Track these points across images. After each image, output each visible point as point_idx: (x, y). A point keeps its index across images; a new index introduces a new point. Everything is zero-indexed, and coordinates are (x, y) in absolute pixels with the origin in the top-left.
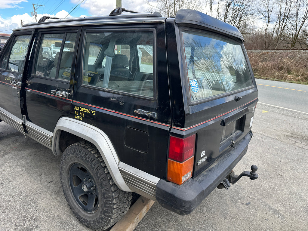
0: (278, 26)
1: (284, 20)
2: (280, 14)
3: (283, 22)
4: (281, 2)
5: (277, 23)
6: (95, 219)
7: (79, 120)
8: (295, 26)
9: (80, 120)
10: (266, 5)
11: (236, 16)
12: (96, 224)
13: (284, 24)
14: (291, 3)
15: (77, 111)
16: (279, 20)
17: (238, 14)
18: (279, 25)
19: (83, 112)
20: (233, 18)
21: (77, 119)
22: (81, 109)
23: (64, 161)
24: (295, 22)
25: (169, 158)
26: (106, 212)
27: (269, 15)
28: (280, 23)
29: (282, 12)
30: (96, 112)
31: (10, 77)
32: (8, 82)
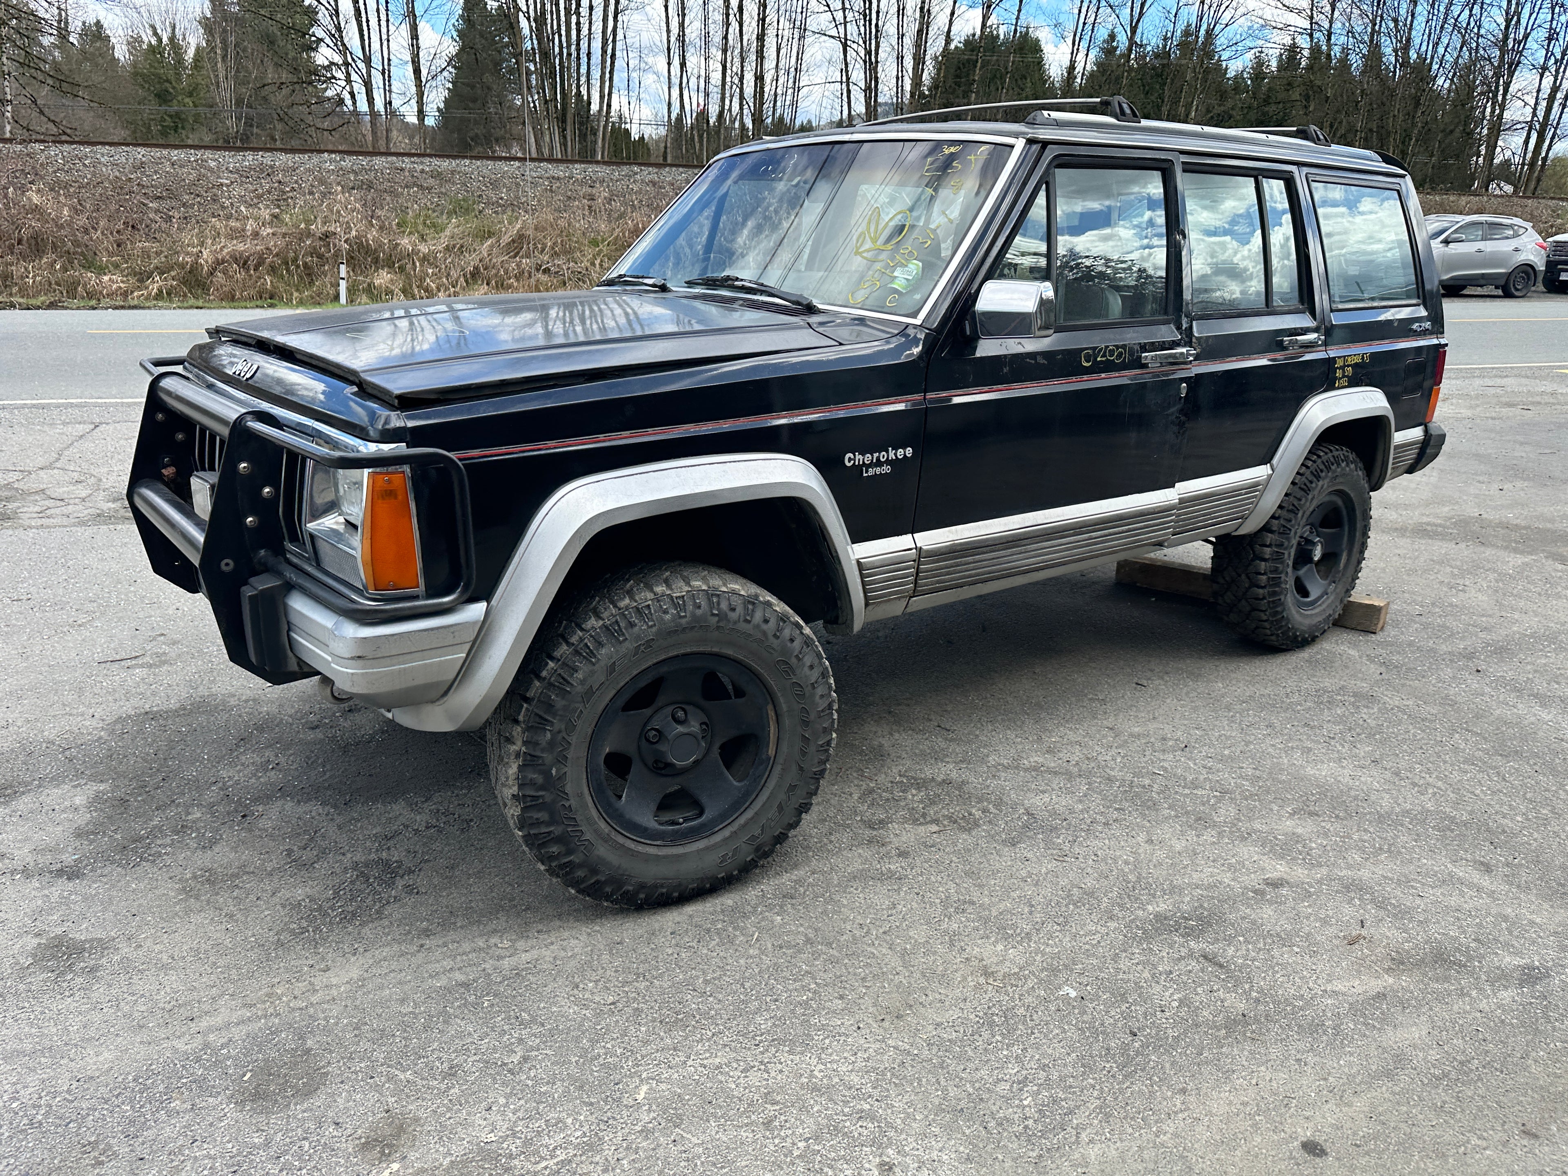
7: (1344, 388)
15: (1340, 368)
19: (1351, 365)
21: (1338, 388)
22: (1347, 361)
30: (1373, 355)
31: (1117, 347)
32: (1109, 367)
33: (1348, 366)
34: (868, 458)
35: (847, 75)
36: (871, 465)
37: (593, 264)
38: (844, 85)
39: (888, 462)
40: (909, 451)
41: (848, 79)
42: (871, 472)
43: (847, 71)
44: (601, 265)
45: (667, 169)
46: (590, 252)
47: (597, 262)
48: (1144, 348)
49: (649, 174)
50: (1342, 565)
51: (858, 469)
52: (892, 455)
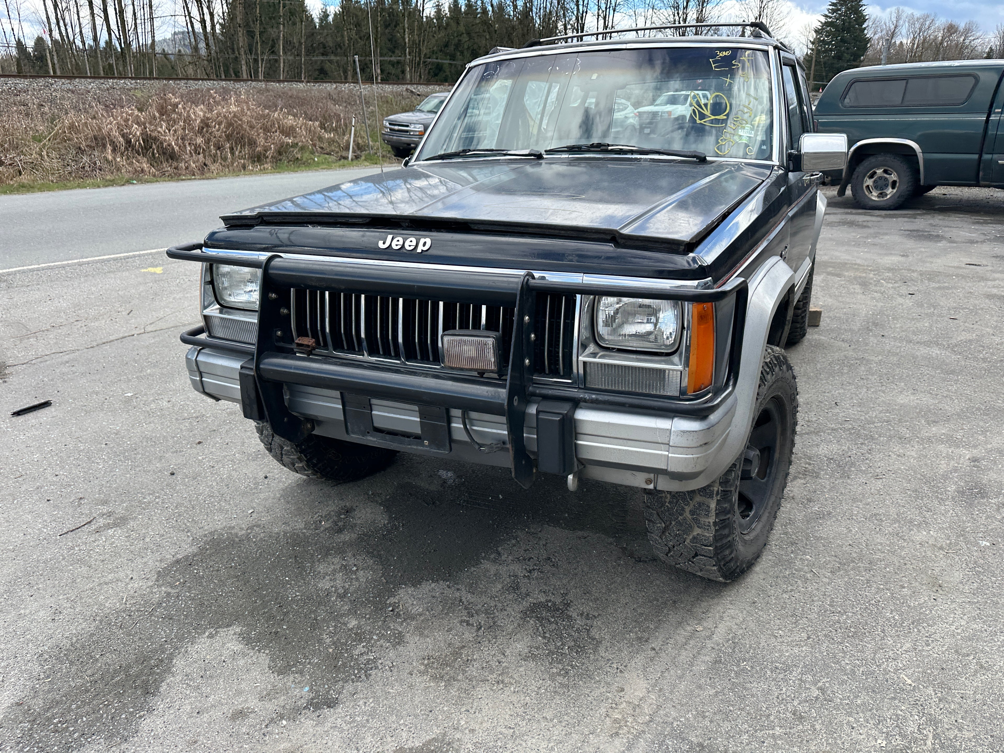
35: (188, 11)
37: (41, 155)
38: (187, 17)
41: (189, 13)
43: (188, 8)
44: (48, 156)
45: (77, 80)
46: (36, 147)
47: (44, 153)
49: (63, 84)
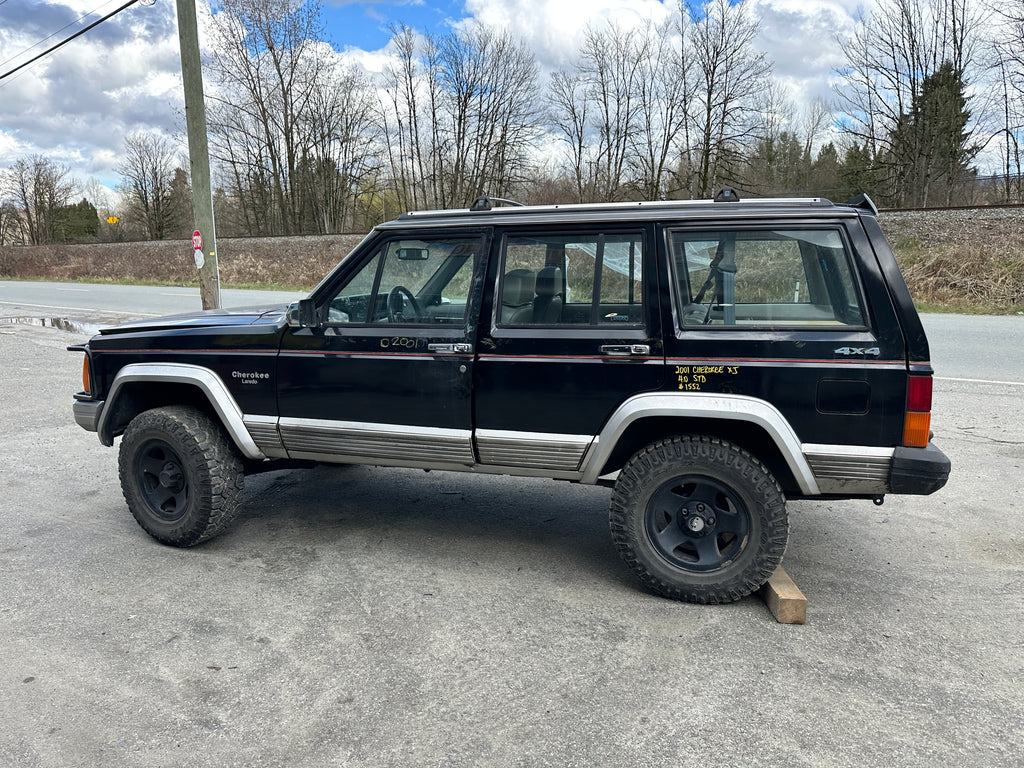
0: (605, 158)
1: (618, 141)
2: (607, 125)
3: (618, 147)
4: (604, 94)
5: (603, 151)
6: (740, 572)
7: (692, 391)
8: (649, 159)
9: (696, 391)
10: (566, 101)
11: (488, 131)
12: (741, 581)
13: (620, 152)
14: (629, 99)
15: (684, 375)
16: (605, 143)
17: (493, 126)
18: (609, 155)
19: (704, 374)
20: (482, 136)
21: (684, 390)
22: (696, 370)
23: (639, 482)
24: (646, 147)
25: (908, 410)
26: (774, 544)
27: (579, 129)
28: (609, 149)
29: (611, 121)
30: (741, 369)
31: (409, 338)
32: (401, 349)
33: (698, 374)
34: (244, 375)
36: (246, 379)
39: (255, 378)
40: (267, 376)
42: (246, 382)
48: (431, 341)
50: (743, 546)
51: (239, 379)
52: (257, 376)
